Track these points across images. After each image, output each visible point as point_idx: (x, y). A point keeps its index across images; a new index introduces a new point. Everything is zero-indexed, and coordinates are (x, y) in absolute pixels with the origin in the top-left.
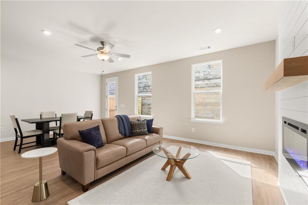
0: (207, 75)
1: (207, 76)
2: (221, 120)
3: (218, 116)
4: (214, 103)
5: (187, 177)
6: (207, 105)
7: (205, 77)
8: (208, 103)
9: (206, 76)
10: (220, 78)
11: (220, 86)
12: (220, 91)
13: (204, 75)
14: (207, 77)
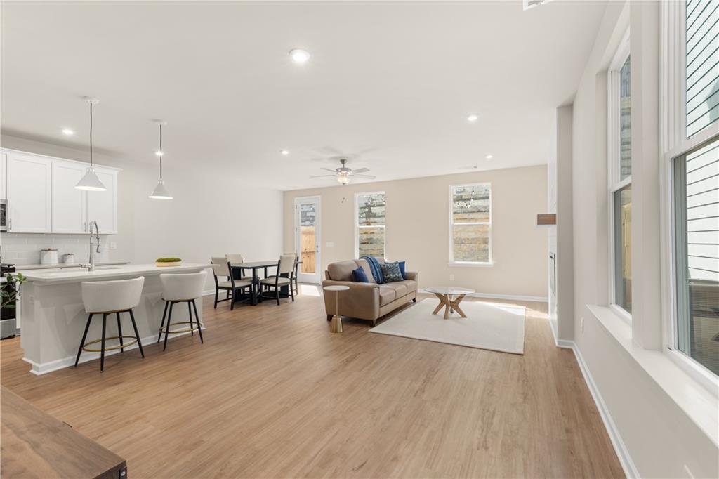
0: (462, 192)
1: (462, 194)
2: (491, 262)
3: (486, 259)
4: (473, 239)
6: (463, 243)
7: (458, 196)
8: (464, 239)
9: (459, 194)
10: (488, 198)
11: (488, 211)
12: (487, 223)
13: (457, 192)
14: (461, 196)
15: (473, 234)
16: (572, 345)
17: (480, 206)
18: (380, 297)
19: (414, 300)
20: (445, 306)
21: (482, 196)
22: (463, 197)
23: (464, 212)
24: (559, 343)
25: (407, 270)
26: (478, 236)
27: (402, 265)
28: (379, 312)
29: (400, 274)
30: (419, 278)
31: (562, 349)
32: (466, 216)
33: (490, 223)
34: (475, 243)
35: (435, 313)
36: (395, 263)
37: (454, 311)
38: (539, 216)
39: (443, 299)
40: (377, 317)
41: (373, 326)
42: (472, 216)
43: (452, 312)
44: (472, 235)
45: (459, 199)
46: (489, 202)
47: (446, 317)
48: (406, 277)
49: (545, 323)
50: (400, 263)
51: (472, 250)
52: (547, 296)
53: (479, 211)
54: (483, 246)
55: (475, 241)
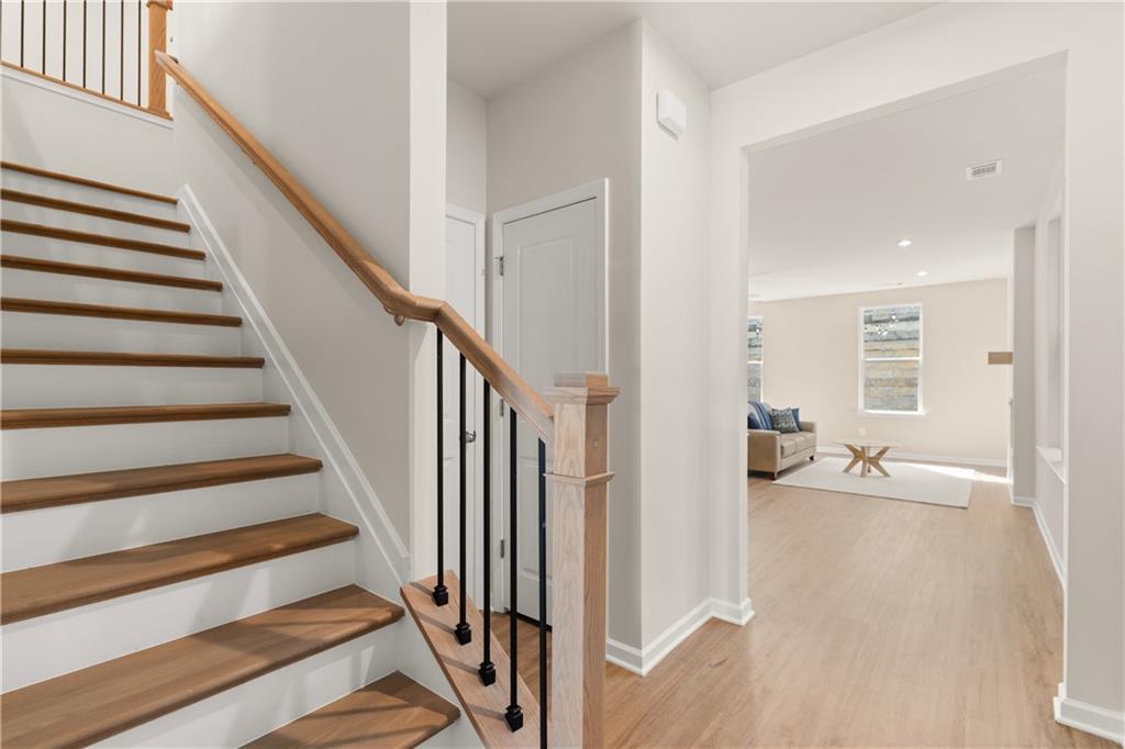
2: (921, 411)
3: (913, 407)
4: (890, 380)
5: (886, 475)
10: (916, 319)
11: (917, 339)
12: (915, 359)
15: (890, 372)
16: (1032, 503)
17: (901, 331)
18: (782, 448)
19: (812, 458)
20: (861, 463)
21: (904, 316)
22: (874, 319)
23: (876, 341)
24: (1015, 501)
25: (801, 419)
26: (898, 374)
27: (795, 412)
28: (782, 464)
29: (795, 424)
30: (819, 429)
31: (1019, 507)
32: (878, 346)
33: (920, 358)
34: (893, 386)
35: (847, 470)
36: (788, 410)
37: (872, 468)
38: (990, 354)
39: (858, 455)
40: (778, 470)
41: (774, 479)
42: (888, 345)
43: (869, 471)
44: (889, 374)
45: (869, 321)
46: (919, 326)
47: (863, 475)
48: (802, 428)
49: (1000, 488)
50: (793, 411)
51: (888, 395)
52: (1006, 459)
53: (900, 339)
54: (905, 390)
55: (895, 382)
